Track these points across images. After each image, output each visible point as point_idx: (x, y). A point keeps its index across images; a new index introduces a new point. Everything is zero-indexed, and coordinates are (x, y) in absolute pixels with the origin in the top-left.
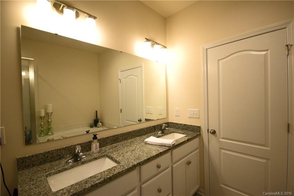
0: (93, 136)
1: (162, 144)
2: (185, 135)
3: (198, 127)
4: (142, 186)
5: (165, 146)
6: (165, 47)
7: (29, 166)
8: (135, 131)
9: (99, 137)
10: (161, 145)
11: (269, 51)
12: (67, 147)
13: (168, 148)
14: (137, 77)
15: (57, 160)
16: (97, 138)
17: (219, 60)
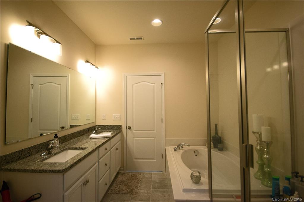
0: (54, 135)
1: (104, 136)
2: (112, 133)
3: (120, 126)
4: (100, 161)
5: (106, 138)
6: (98, 68)
7: (9, 162)
8: (77, 132)
9: (59, 136)
10: (104, 138)
11: (155, 84)
12: (34, 146)
13: (109, 138)
14: (60, 85)
15: (28, 157)
16: (58, 137)
17: (133, 84)
